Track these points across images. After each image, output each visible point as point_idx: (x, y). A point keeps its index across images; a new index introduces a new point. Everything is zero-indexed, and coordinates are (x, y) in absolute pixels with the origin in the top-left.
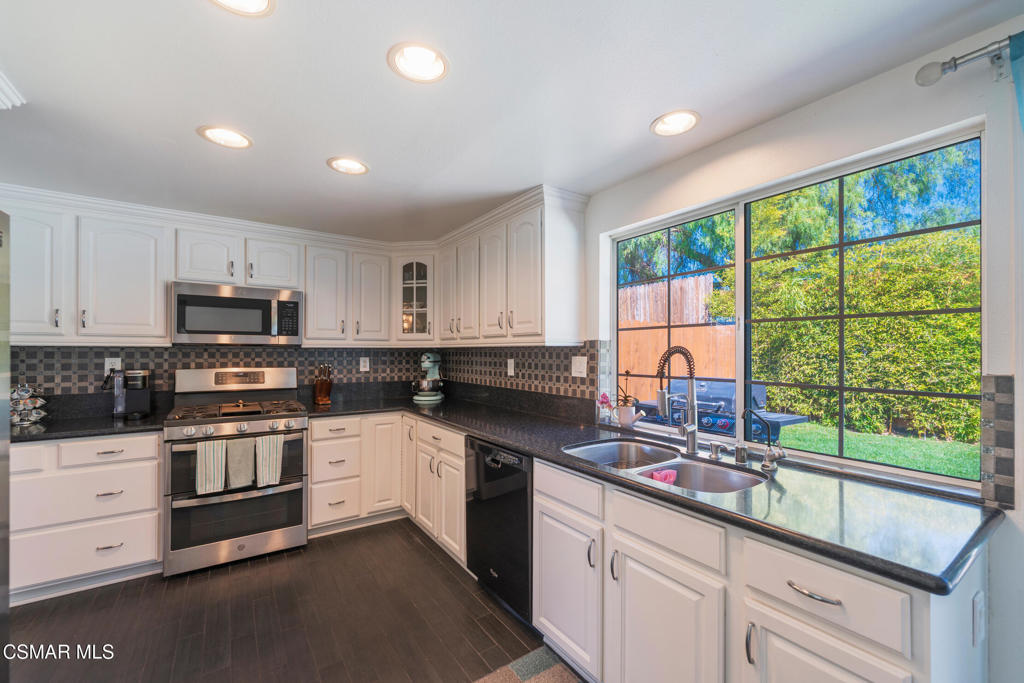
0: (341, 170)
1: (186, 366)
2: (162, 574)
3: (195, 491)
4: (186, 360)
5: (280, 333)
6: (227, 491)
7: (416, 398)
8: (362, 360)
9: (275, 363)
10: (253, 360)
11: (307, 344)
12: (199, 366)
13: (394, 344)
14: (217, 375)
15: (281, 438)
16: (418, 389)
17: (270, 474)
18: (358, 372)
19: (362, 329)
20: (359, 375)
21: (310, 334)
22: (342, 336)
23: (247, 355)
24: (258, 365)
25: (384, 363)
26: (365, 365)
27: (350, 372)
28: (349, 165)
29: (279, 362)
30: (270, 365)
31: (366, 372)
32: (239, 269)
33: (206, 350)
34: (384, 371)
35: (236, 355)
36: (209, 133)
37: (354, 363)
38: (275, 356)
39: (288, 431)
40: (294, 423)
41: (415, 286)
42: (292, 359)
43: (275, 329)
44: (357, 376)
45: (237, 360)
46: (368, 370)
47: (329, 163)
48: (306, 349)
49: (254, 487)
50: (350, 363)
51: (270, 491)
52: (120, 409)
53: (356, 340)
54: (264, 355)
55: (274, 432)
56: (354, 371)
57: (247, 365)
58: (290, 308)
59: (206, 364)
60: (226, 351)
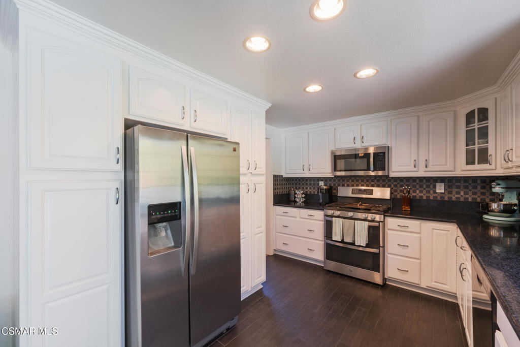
0: (364, 77)
1: (343, 185)
2: (323, 267)
3: (332, 238)
4: (343, 183)
5: (375, 169)
6: (342, 242)
7: (485, 216)
8: (438, 184)
9: (381, 185)
10: (370, 183)
11: (392, 175)
12: (348, 186)
13: (459, 173)
14: (353, 189)
15: (367, 223)
16: (487, 210)
17: (361, 240)
18: (435, 192)
19: (430, 163)
20: (436, 195)
21: (393, 169)
22: (416, 169)
23: (367, 181)
24: (373, 186)
25: (458, 187)
26: (440, 189)
27: (428, 192)
28: (367, 72)
29: (383, 185)
30: (378, 186)
31: (441, 193)
32: (358, 140)
33: (350, 178)
34: (458, 193)
35: (362, 181)
36: (307, 90)
37: (431, 186)
38: (381, 182)
39: (373, 221)
40: (378, 217)
41: (476, 127)
42: (390, 183)
43: (372, 168)
44: (434, 195)
45: (363, 183)
46: (443, 191)
47: (355, 76)
48: (392, 178)
49: (353, 244)
50: (428, 186)
51: (361, 249)
52: (321, 201)
53: (425, 172)
54: (375, 181)
55: (365, 220)
56: (432, 192)
57: (367, 186)
58: (381, 156)
59: (350, 185)
60: (358, 179)
